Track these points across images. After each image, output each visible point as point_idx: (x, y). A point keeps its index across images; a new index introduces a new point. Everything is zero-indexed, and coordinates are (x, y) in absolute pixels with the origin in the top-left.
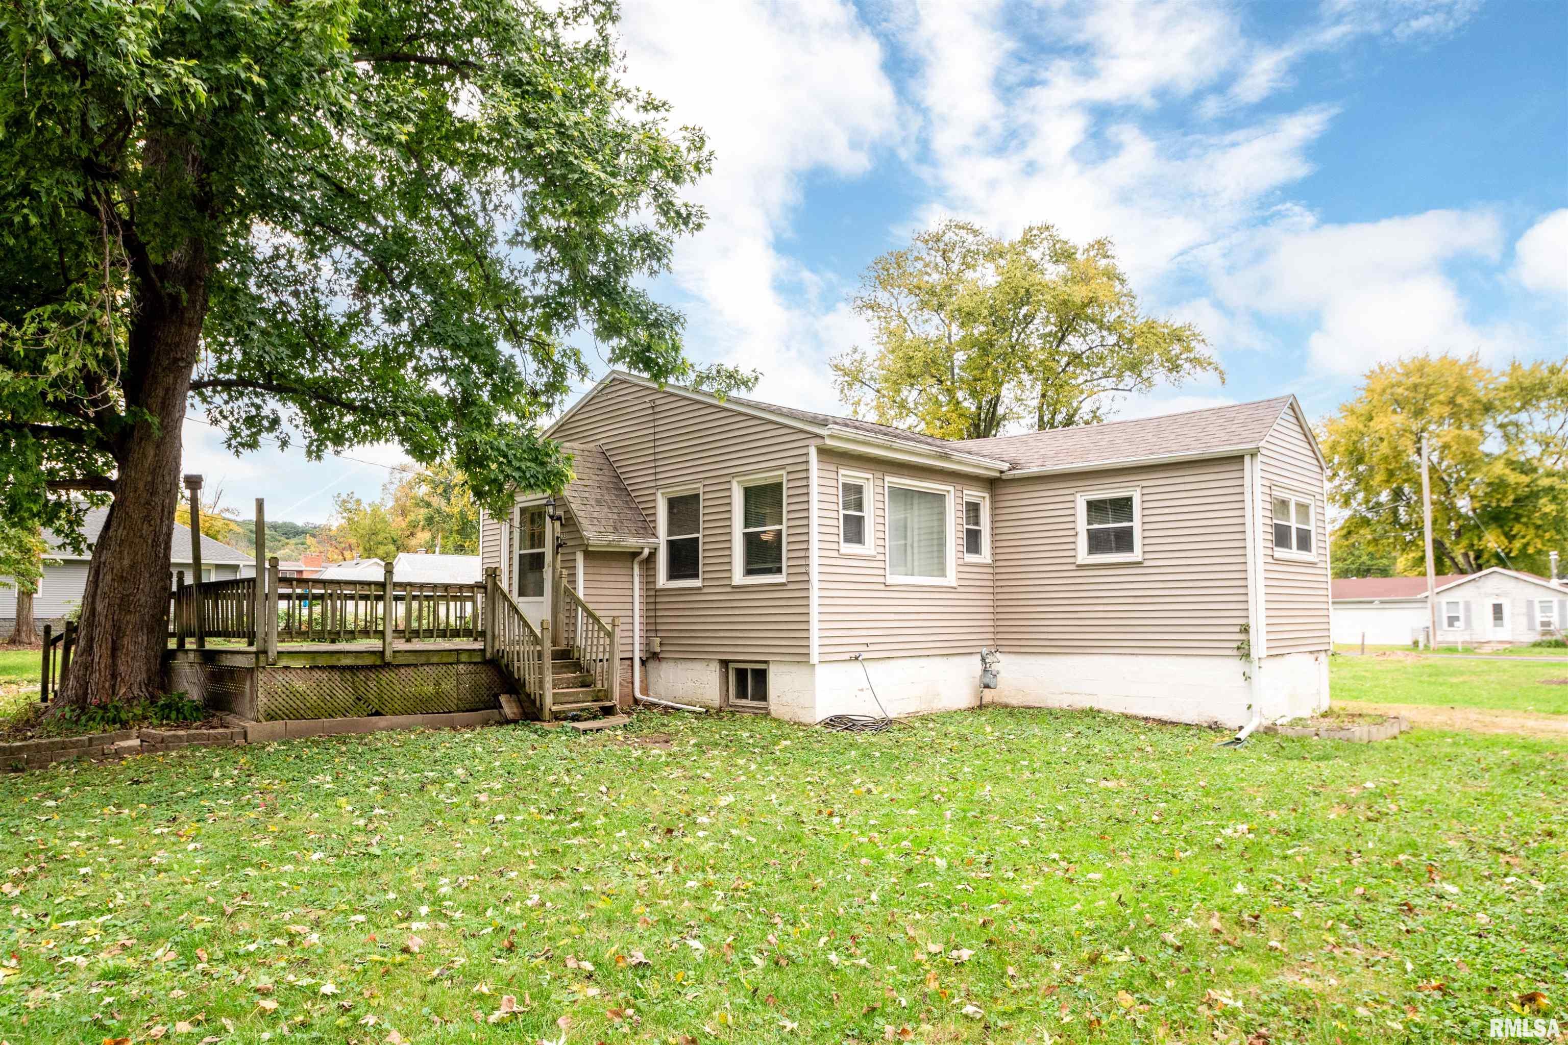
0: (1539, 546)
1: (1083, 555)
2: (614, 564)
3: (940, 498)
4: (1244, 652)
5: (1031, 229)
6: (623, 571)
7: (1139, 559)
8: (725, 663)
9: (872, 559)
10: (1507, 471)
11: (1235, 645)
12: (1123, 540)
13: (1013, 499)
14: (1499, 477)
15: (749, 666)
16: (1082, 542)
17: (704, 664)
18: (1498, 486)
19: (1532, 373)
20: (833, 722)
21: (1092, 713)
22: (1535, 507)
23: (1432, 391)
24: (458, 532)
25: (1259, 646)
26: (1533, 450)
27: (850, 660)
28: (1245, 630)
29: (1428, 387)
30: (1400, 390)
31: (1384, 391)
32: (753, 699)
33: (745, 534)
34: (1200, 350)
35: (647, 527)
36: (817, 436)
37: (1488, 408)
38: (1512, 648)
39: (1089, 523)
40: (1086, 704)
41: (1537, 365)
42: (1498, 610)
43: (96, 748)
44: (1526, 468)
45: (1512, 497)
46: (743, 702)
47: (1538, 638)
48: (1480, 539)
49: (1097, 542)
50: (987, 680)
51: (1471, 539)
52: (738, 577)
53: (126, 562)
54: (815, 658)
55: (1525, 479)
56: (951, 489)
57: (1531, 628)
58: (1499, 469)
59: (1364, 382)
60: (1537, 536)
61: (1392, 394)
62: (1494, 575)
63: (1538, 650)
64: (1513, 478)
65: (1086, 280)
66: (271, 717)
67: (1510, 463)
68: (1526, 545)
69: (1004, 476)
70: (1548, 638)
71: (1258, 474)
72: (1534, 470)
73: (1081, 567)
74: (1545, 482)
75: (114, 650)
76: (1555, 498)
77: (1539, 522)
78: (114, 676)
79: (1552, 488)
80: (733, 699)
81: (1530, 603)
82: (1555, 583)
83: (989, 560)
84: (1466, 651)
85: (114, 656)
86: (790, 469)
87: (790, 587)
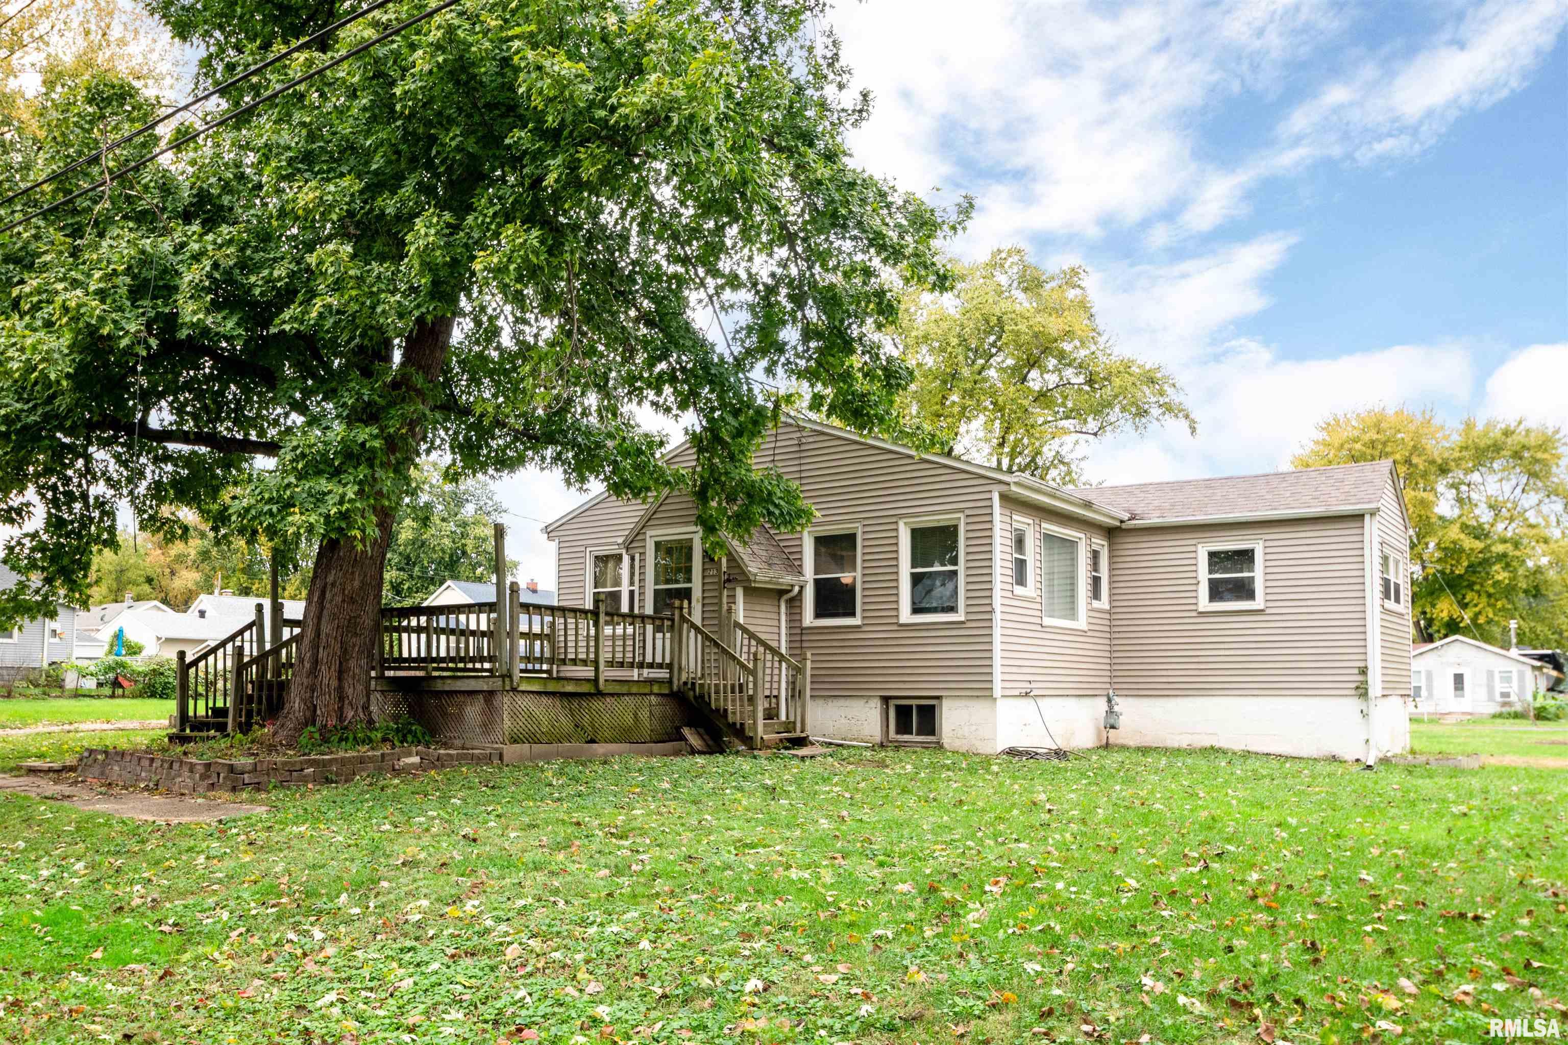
0: (1491, 615)
1: (1204, 603)
2: (765, 601)
3: (1072, 544)
4: (1362, 691)
5: (999, 251)
6: (769, 608)
7: (1261, 607)
8: (886, 700)
9: (1031, 600)
10: (1462, 536)
11: (1354, 685)
12: (1244, 590)
13: (1131, 547)
14: (1454, 542)
15: (914, 702)
16: (1204, 590)
17: (862, 702)
18: (1452, 552)
19: (1486, 434)
20: (1012, 752)
21: (1214, 751)
22: (1488, 573)
23: (1388, 449)
24: (243, 571)
25: (1375, 686)
26: (1486, 516)
27: (1020, 696)
28: (1363, 671)
29: (1385, 444)
30: (1358, 446)
31: (1342, 446)
32: (918, 734)
33: (912, 574)
34: (1172, 395)
35: (794, 565)
36: (1001, 482)
37: (1443, 470)
38: (1473, 719)
39: (1210, 572)
40: (1207, 743)
41: (1490, 425)
42: (1459, 680)
43: (388, 763)
44: (1478, 533)
45: (1466, 564)
46: (906, 737)
47: (1497, 709)
48: (1433, 606)
49: (1217, 591)
50: (1112, 721)
51: (1423, 606)
52: (906, 615)
53: (356, 583)
54: (997, 692)
55: (1479, 545)
56: (1082, 536)
57: (1491, 698)
58: (1454, 533)
59: (1321, 436)
60: (1489, 605)
61: (1350, 450)
62: (1457, 644)
63: (1499, 721)
64: (1469, 543)
65: (1058, 311)
66: (514, 741)
67: (1464, 527)
68: (1477, 615)
69: (1124, 526)
70: (1506, 710)
71: (1376, 532)
72: (1487, 536)
73: (1202, 614)
74: (1499, 548)
75: (341, 674)
76: (1508, 565)
77: (1491, 590)
78: (341, 699)
79: (1505, 555)
80: (892, 734)
81: (1490, 674)
82: (1514, 652)
83: (1107, 607)
84: (1431, 721)
85: (340, 679)
86: (968, 512)
87: (969, 625)
